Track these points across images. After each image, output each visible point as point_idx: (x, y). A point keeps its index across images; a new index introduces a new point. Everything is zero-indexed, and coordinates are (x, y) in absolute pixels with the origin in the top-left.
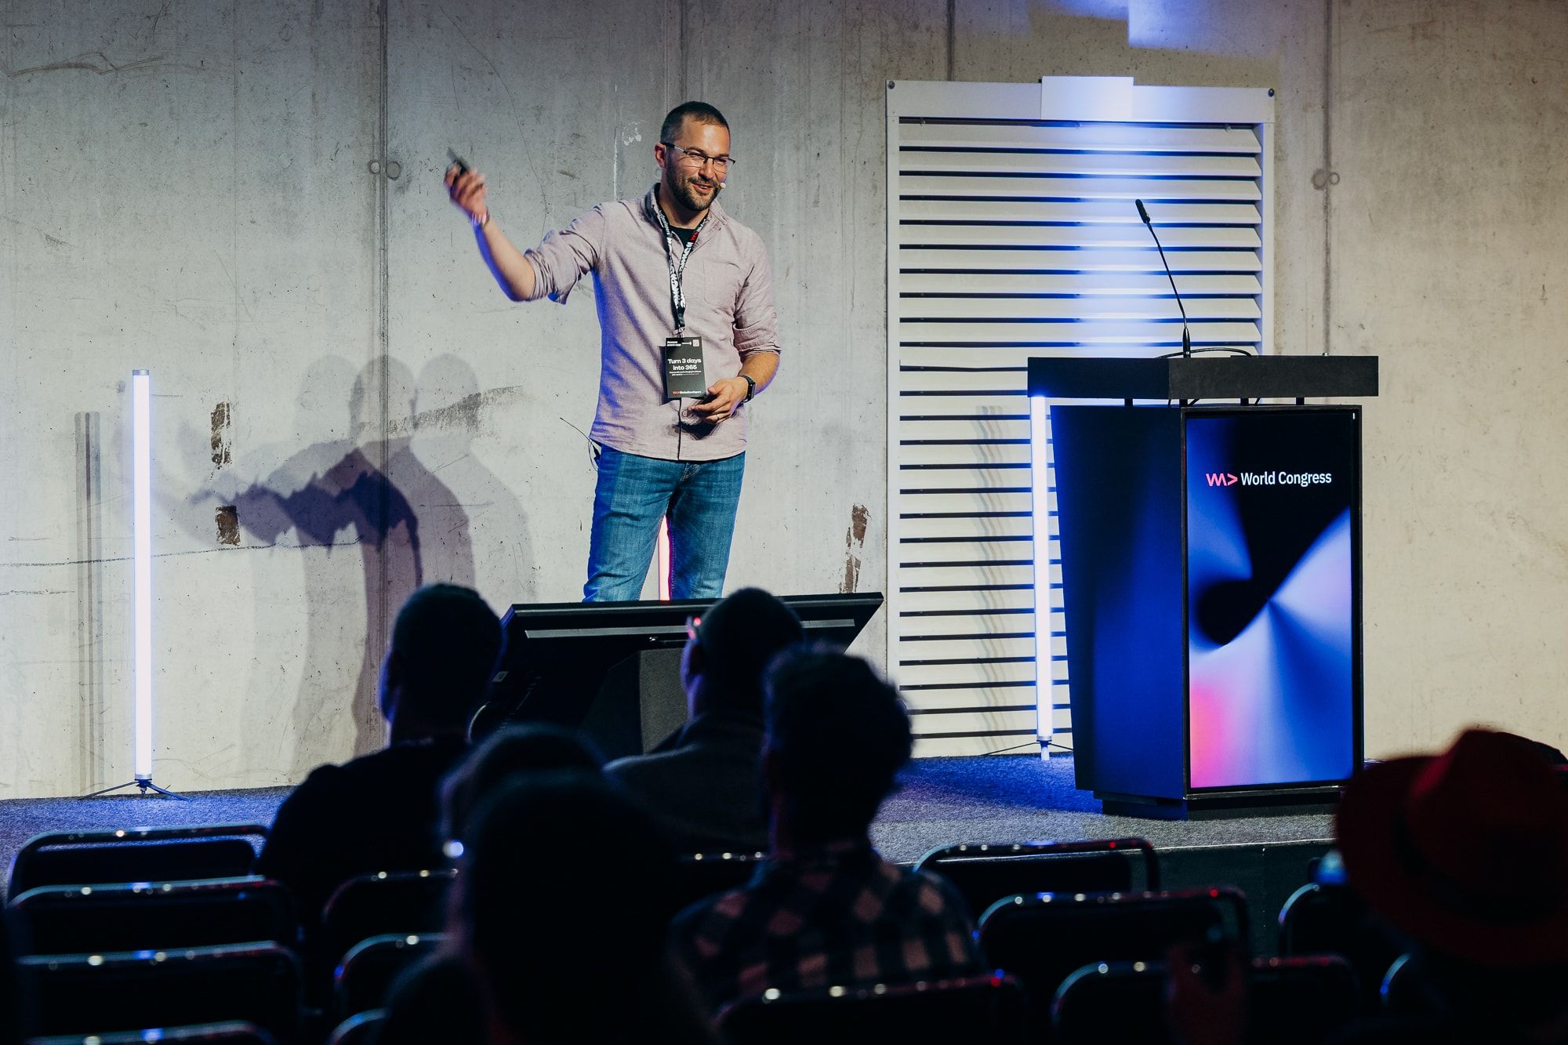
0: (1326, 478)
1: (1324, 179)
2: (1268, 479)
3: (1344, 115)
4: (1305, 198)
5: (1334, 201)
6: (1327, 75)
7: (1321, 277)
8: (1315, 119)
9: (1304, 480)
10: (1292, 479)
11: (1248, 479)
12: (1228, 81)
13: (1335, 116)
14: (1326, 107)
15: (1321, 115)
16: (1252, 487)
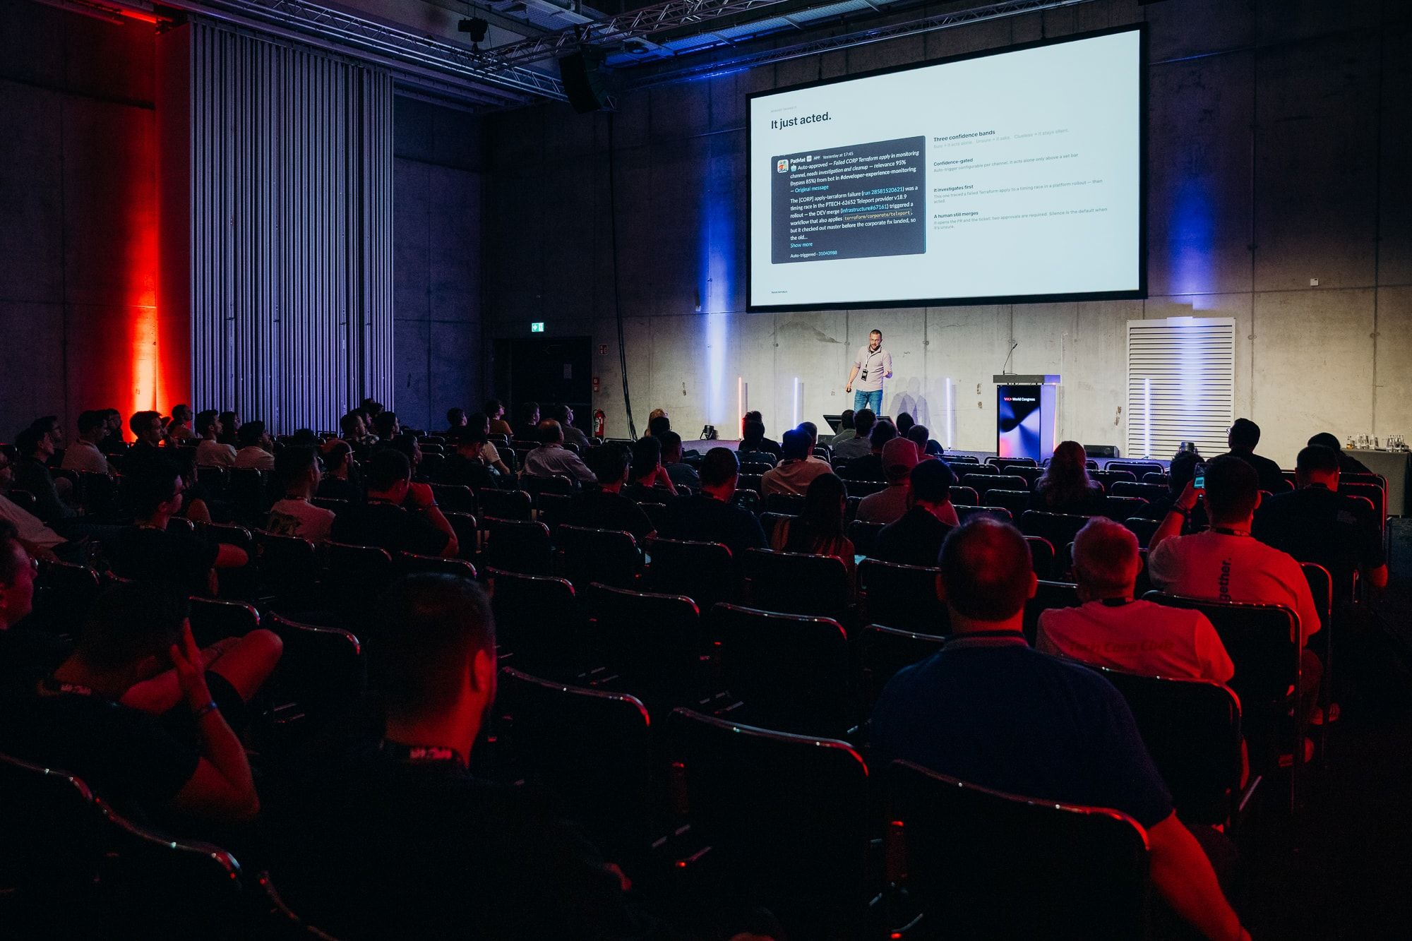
0: (1034, 400)
1: (1252, 337)
2: (1019, 399)
3: (1258, 323)
4: (1245, 342)
5: (1255, 342)
6: (1253, 313)
7: (1251, 359)
8: (1249, 324)
9: (1028, 400)
10: (1025, 400)
11: (1014, 399)
12: (1222, 316)
13: (1255, 323)
14: (1253, 321)
15: (1251, 323)
16: (1015, 401)
